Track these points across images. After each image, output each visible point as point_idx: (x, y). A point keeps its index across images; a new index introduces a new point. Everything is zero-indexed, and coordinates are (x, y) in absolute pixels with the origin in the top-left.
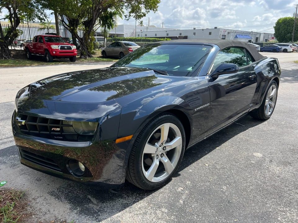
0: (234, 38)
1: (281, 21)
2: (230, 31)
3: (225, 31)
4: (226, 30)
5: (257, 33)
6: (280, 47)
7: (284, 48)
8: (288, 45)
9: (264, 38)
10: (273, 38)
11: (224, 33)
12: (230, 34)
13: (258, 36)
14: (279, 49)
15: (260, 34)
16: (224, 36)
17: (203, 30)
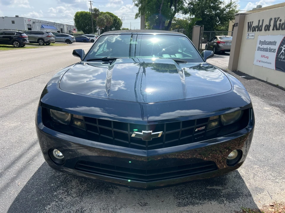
0: (40, 28)
1: (78, 15)
2: (35, 21)
3: (29, 20)
4: (31, 19)
5: (61, 25)
6: (88, 38)
7: (91, 38)
8: (93, 37)
9: (67, 29)
10: (75, 30)
11: (29, 22)
12: (35, 23)
13: (62, 27)
14: (88, 39)
15: (63, 25)
16: (30, 26)
17: (3, 18)
